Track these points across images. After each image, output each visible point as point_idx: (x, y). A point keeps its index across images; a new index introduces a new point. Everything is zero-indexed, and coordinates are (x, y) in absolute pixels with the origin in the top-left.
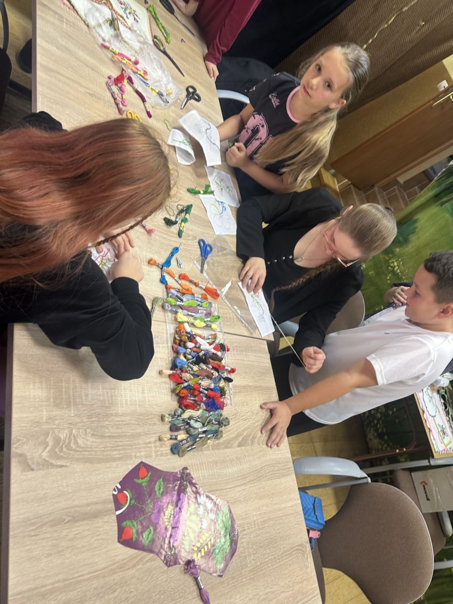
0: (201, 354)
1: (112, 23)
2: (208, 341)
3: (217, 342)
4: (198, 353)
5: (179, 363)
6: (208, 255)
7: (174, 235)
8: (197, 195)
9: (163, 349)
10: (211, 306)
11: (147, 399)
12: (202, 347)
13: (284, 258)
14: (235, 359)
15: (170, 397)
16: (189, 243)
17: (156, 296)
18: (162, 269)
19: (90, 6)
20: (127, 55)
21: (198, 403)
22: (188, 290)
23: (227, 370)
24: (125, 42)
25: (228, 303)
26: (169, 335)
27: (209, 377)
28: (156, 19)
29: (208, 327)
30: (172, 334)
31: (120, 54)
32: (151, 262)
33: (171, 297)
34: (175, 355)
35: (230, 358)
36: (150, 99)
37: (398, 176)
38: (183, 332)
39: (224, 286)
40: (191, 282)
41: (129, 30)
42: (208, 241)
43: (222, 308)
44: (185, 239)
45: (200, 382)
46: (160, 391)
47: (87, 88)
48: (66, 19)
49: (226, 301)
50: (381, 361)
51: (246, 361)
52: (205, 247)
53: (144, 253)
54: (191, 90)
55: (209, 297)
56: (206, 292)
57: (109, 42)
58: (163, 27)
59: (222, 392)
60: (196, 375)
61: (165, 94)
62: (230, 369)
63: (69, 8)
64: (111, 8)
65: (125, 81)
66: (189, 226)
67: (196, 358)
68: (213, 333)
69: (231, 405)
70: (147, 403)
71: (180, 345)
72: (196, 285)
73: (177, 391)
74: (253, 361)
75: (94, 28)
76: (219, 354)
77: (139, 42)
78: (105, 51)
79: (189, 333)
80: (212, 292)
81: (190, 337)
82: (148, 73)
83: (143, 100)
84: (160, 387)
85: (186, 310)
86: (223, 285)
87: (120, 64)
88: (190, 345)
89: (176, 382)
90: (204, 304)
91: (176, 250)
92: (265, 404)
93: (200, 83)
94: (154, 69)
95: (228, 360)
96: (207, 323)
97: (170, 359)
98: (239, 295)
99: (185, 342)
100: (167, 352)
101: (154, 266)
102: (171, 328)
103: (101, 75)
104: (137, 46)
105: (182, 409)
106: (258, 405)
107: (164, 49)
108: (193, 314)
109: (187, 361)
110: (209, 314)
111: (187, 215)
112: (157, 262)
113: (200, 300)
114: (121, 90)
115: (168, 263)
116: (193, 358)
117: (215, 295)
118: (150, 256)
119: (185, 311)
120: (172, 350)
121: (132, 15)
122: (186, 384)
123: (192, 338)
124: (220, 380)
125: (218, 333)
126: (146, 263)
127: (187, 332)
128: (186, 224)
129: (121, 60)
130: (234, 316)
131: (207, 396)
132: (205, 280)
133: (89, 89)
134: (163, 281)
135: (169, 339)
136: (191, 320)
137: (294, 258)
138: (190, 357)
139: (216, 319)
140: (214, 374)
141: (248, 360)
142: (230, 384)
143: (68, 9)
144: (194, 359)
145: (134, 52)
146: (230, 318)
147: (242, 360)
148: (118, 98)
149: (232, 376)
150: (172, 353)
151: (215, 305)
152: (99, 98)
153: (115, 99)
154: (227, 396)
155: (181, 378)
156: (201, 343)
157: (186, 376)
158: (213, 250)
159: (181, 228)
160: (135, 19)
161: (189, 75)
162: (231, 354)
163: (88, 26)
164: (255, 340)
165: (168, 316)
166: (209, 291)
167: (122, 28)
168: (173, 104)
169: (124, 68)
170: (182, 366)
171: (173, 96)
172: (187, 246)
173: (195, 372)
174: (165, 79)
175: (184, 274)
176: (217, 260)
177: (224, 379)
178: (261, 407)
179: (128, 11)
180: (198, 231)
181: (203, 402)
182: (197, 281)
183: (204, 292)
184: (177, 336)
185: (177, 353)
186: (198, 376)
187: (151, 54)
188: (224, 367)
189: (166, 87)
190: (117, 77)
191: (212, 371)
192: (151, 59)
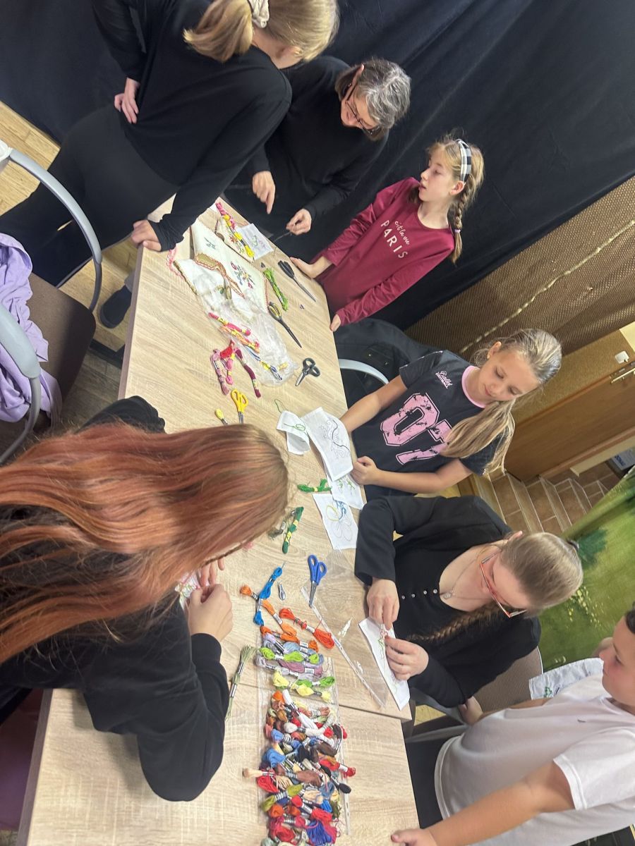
0: (305, 743)
1: (224, 290)
2: (316, 720)
3: (330, 722)
4: (301, 741)
5: (274, 758)
6: (319, 580)
7: (276, 550)
8: (310, 494)
9: (251, 732)
10: (323, 662)
11: (222, 819)
12: (308, 731)
13: (425, 593)
14: (354, 752)
15: (256, 817)
16: (295, 561)
17: (248, 644)
18: (257, 601)
19: (201, 273)
20: (237, 326)
21: (298, 830)
22: (290, 634)
23: (342, 771)
24: (236, 310)
25: (346, 656)
26: (260, 709)
27: (316, 784)
28: (273, 284)
29: (317, 695)
30: (265, 707)
31: (229, 325)
32: (244, 591)
33: (267, 647)
34: (267, 742)
35: (347, 749)
36: (260, 375)
37: (572, 465)
38: (281, 706)
39: (341, 629)
40: (295, 621)
41: (242, 298)
42: (322, 558)
43: (337, 665)
44: (292, 556)
45: (302, 792)
46: (242, 805)
47: (187, 364)
48: (172, 287)
49: (343, 651)
50: (576, 769)
51: (371, 754)
52: (316, 568)
53: (236, 577)
54: (309, 363)
55: (319, 645)
56: (317, 638)
57: (219, 311)
58: (280, 293)
59: (334, 810)
60: (297, 780)
61: (278, 369)
62: (346, 769)
63: (177, 274)
64: (224, 274)
65: (233, 356)
66: (297, 537)
67: (298, 751)
68: (324, 706)
69: (347, 834)
70: (222, 828)
71: (275, 727)
72: (303, 626)
73: (268, 808)
74: (381, 756)
75: (203, 296)
76: (332, 742)
77: (253, 310)
78: (213, 321)
79: (290, 707)
80: (323, 637)
81: (291, 713)
82: (260, 345)
83: (252, 376)
84: (243, 800)
85: (287, 667)
86: (339, 627)
87: (229, 336)
88: (291, 727)
89: (266, 791)
90: (312, 658)
91: (278, 571)
92: (398, 833)
93: (320, 355)
94: (268, 340)
95: (345, 754)
96: (316, 689)
97: (260, 749)
98: (362, 642)
99: (283, 722)
100: (255, 737)
101: (247, 598)
102: (264, 697)
103: (205, 348)
104: (249, 315)
105: (272, 839)
106: (388, 834)
107: (280, 317)
108: (296, 674)
109: (285, 754)
110: (319, 675)
111: (296, 521)
112: (252, 590)
113: (307, 651)
114: (227, 365)
115: (266, 592)
116: (294, 749)
117: (329, 643)
118: (243, 581)
119: (285, 669)
120: (263, 734)
121: (246, 280)
122: (281, 796)
123: (293, 715)
124: (332, 789)
125: (330, 706)
126: (237, 593)
127: (286, 705)
128: (294, 533)
129: (230, 331)
130: (355, 678)
131: (311, 818)
132: (315, 618)
133: (189, 365)
134: (257, 620)
135: (261, 716)
136: (294, 685)
137: (440, 592)
138: (289, 748)
139: (329, 682)
140: (323, 778)
141: (373, 753)
142: (347, 796)
143: (175, 275)
144: (296, 752)
145: (245, 322)
146: (348, 680)
147: (364, 753)
148: (223, 376)
149: (348, 782)
150: (263, 739)
151: (328, 660)
152: (200, 376)
153: (219, 376)
154: (341, 818)
155: (275, 784)
156: (306, 724)
157: (282, 781)
158: (328, 571)
159: (287, 540)
160: (249, 284)
161: (308, 346)
162: (348, 742)
163: (196, 294)
164: (385, 717)
165: (261, 677)
166: (320, 636)
167: (234, 295)
168: (287, 380)
169: (233, 341)
170: (277, 764)
171: (287, 371)
172: (293, 566)
173: (295, 774)
174: (279, 351)
175: (287, 610)
176: (332, 587)
177: (338, 787)
178: (393, 839)
179: (242, 277)
180: (309, 543)
181: (304, 828)
182: (303, 621)
183: (313, 638)
184: (271, 711)
185: (270, 739)
186: (300, 783)
187: (265, 323)
188: (338, 765)
189: (280, 361)
190: (224, 351)
191: (321, 774)
192: (264, 329)
